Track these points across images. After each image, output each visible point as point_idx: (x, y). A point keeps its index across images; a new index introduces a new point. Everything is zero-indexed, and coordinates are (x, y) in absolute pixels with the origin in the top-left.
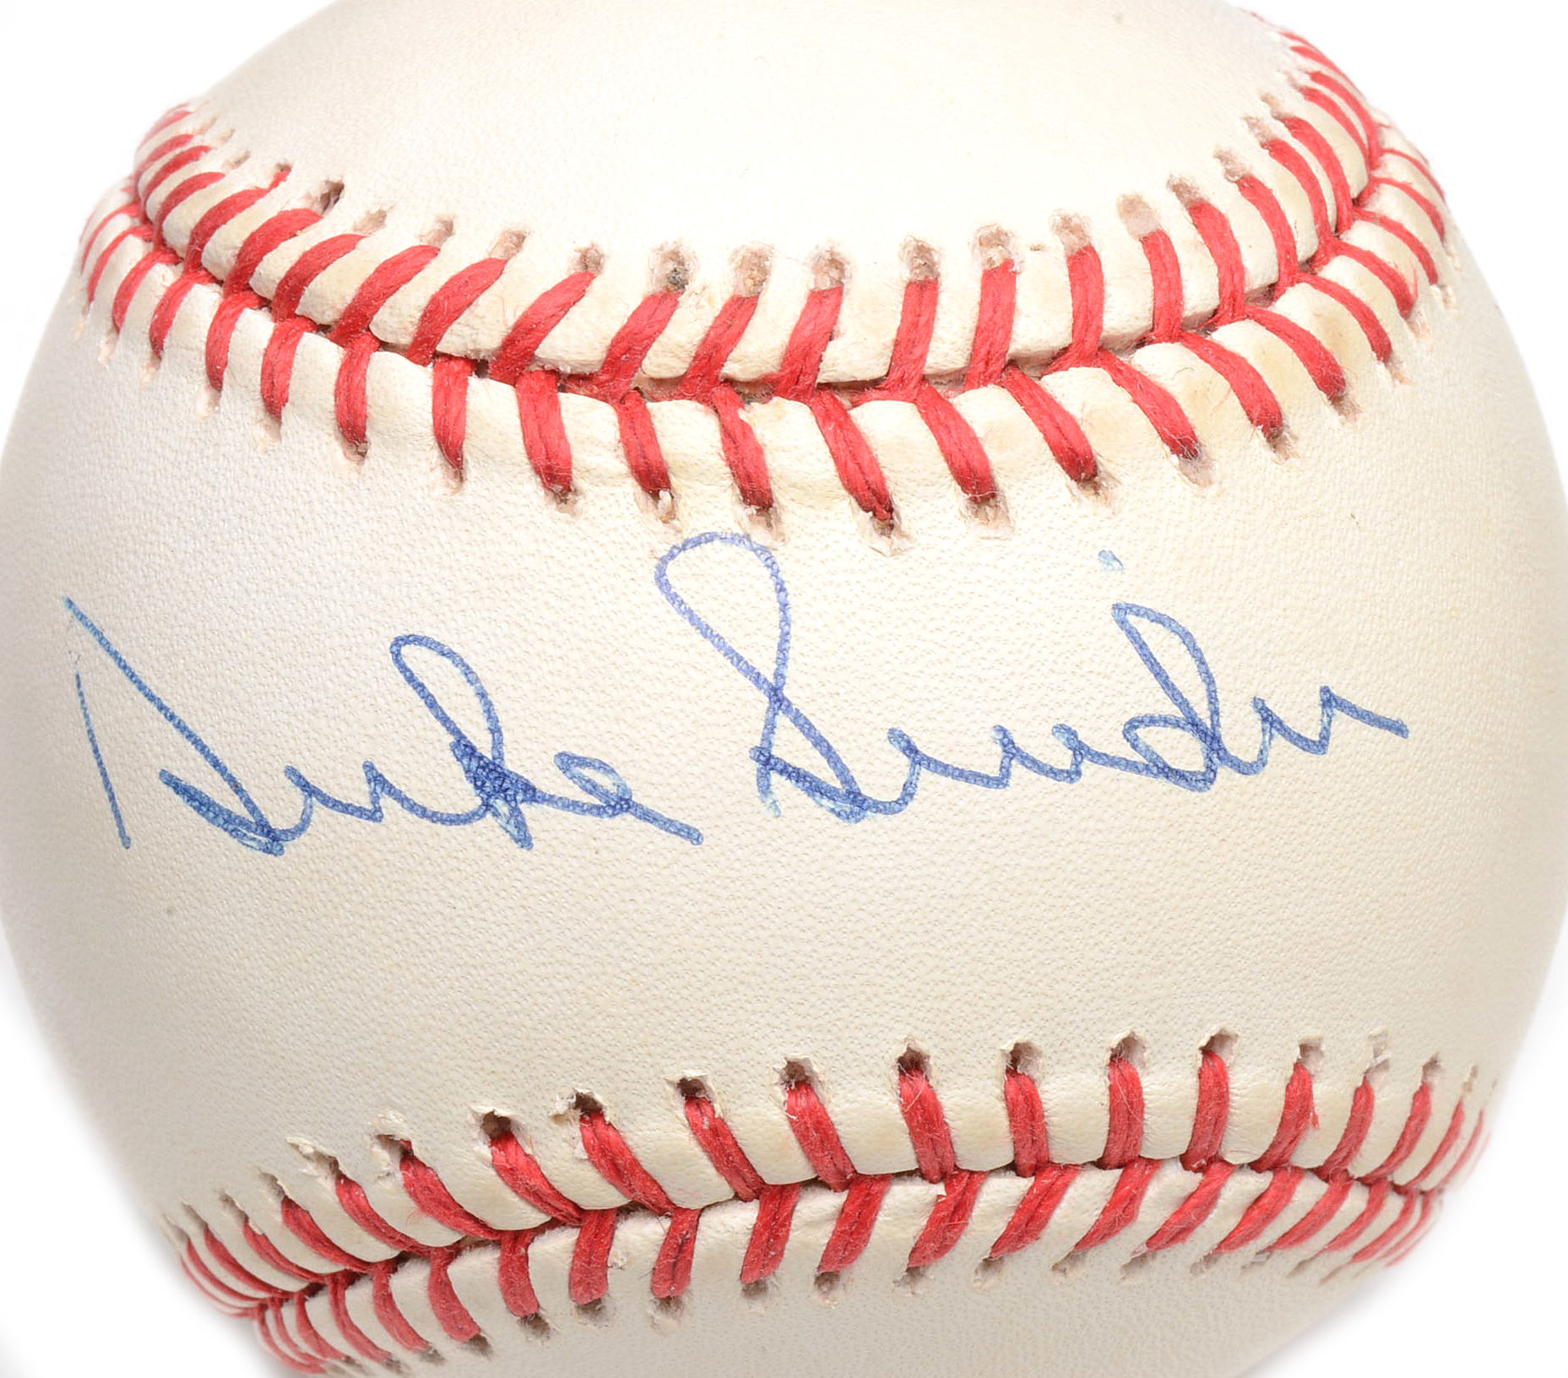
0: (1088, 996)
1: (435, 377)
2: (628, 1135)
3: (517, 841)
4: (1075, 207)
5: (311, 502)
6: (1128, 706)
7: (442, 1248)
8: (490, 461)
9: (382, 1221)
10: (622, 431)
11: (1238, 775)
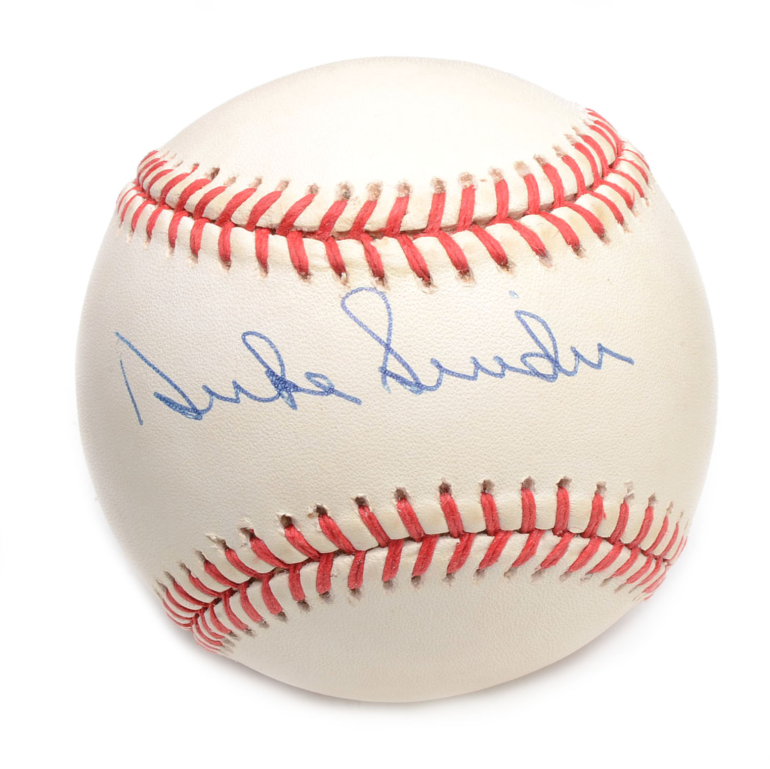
0: (511, 462)
1: (256, 235)
2: (336, 521)
3: (291, 407)
4: (498, 166)
5: (210, 285)
6: (522, 350)
7: (266, 574)
8: (278, 265)
9: (243, 564)
10: (327, 251)
11: (566, 376)
